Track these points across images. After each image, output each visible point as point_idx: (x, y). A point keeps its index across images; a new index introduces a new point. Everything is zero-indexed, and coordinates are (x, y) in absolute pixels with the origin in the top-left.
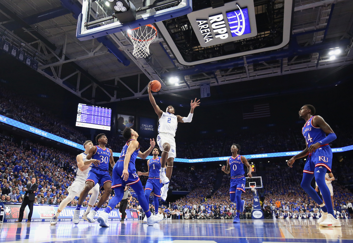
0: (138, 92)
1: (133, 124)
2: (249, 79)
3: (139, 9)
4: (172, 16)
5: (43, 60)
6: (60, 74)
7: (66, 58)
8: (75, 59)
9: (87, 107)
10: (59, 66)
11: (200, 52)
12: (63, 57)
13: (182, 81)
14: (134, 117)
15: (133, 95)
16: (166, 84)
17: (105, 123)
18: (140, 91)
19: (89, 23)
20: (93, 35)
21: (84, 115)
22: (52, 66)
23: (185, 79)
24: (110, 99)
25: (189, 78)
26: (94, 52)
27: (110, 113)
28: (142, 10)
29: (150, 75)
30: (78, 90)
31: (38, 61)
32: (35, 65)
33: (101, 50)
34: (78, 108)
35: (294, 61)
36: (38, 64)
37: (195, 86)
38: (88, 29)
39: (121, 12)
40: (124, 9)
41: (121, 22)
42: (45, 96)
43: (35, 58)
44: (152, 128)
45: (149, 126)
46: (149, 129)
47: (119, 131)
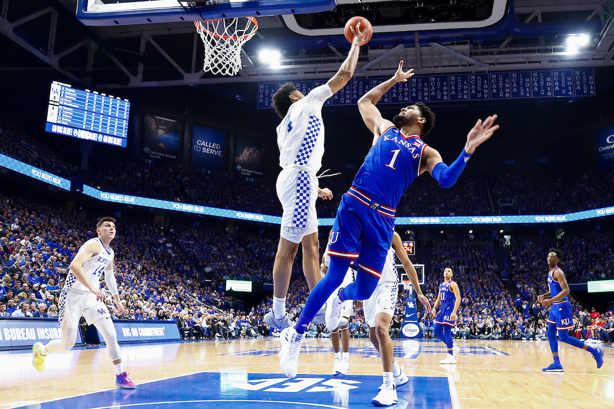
0: (193, 71)
2: (420, 70)
9: (74, 91)
13: (287, 58)
15: (182, 77)
16: (253, 62)
17: (115, 130)
18: (197, 70)
21: (64, 108)
24: (128, 80)
27: (126, 110)
30: (52, 52)
34: (52, 92)
35: (505, 47)
37: (315, 72)
44: (219, 150)
45: (213, 145)
46: (211, 152)
47: (147, 150)
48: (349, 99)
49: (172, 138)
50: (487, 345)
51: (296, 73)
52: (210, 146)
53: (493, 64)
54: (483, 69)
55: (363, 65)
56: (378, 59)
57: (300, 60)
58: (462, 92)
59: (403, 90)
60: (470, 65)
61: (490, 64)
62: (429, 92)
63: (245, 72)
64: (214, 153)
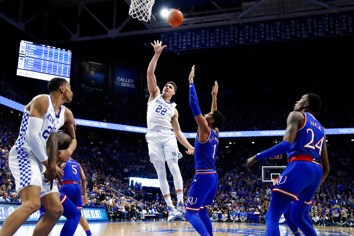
0: (113, 28)
9: (34, 46)
15: (106, 33)
17: (62, 72)
21: (29, 58)
24: (70, 36)
27: (69, 58)
30: (20, 21)
34: (21, 48)
37: (201, 23)
44: (132, 84)
45: (129, 81)
46: (127, 85)
47: (83, 85)
48: (228, 41)
49: (100, 77)
50: (342, 230)
51: (187, 24)
52: (126, 81)
53: (343, 7)
54: (335, 11)
55: (238, 15)
56: (249, 10)
57: (190, 14)
58: (317, 30)
59: (270, 32)
60: (324, 9)
61: (340, 7)
62: (291, 32)
63: (151, 26)
64: (129, 86)
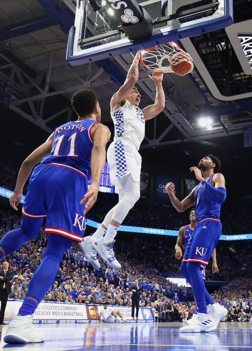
0: (154, 138)
1: (147, 185)
3: (156, 20)
4: (204, 31)
5: (18, 92)
6: (41, 112)
7: (51, 90)
8: (64, 90)
10: (40, 101)
11: (243, 81)
12: (47, 88)
13: (217, 122)
14: (147, 174)
16: (194, 128)
17: (107, 182)
18: (157, 138)
19: (85, 40)
20: (90, 58)
22: (30, 100)
23: (222, 119)
25: (227, 119)
26: (91, 80)
28: (160, 22)
29: (171, 114)
31: (10, 94)
32: (6, 98)
33: (101, 77)
36: (10, 97)
38: (83, 48)
39: (130, 24)
40: (135, 20)
41: (130, 39)
42: (21, 144)
43: (6, 89)
